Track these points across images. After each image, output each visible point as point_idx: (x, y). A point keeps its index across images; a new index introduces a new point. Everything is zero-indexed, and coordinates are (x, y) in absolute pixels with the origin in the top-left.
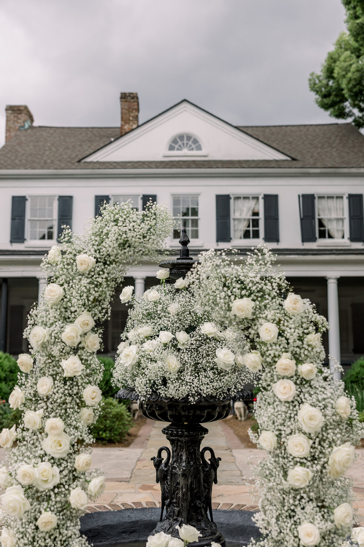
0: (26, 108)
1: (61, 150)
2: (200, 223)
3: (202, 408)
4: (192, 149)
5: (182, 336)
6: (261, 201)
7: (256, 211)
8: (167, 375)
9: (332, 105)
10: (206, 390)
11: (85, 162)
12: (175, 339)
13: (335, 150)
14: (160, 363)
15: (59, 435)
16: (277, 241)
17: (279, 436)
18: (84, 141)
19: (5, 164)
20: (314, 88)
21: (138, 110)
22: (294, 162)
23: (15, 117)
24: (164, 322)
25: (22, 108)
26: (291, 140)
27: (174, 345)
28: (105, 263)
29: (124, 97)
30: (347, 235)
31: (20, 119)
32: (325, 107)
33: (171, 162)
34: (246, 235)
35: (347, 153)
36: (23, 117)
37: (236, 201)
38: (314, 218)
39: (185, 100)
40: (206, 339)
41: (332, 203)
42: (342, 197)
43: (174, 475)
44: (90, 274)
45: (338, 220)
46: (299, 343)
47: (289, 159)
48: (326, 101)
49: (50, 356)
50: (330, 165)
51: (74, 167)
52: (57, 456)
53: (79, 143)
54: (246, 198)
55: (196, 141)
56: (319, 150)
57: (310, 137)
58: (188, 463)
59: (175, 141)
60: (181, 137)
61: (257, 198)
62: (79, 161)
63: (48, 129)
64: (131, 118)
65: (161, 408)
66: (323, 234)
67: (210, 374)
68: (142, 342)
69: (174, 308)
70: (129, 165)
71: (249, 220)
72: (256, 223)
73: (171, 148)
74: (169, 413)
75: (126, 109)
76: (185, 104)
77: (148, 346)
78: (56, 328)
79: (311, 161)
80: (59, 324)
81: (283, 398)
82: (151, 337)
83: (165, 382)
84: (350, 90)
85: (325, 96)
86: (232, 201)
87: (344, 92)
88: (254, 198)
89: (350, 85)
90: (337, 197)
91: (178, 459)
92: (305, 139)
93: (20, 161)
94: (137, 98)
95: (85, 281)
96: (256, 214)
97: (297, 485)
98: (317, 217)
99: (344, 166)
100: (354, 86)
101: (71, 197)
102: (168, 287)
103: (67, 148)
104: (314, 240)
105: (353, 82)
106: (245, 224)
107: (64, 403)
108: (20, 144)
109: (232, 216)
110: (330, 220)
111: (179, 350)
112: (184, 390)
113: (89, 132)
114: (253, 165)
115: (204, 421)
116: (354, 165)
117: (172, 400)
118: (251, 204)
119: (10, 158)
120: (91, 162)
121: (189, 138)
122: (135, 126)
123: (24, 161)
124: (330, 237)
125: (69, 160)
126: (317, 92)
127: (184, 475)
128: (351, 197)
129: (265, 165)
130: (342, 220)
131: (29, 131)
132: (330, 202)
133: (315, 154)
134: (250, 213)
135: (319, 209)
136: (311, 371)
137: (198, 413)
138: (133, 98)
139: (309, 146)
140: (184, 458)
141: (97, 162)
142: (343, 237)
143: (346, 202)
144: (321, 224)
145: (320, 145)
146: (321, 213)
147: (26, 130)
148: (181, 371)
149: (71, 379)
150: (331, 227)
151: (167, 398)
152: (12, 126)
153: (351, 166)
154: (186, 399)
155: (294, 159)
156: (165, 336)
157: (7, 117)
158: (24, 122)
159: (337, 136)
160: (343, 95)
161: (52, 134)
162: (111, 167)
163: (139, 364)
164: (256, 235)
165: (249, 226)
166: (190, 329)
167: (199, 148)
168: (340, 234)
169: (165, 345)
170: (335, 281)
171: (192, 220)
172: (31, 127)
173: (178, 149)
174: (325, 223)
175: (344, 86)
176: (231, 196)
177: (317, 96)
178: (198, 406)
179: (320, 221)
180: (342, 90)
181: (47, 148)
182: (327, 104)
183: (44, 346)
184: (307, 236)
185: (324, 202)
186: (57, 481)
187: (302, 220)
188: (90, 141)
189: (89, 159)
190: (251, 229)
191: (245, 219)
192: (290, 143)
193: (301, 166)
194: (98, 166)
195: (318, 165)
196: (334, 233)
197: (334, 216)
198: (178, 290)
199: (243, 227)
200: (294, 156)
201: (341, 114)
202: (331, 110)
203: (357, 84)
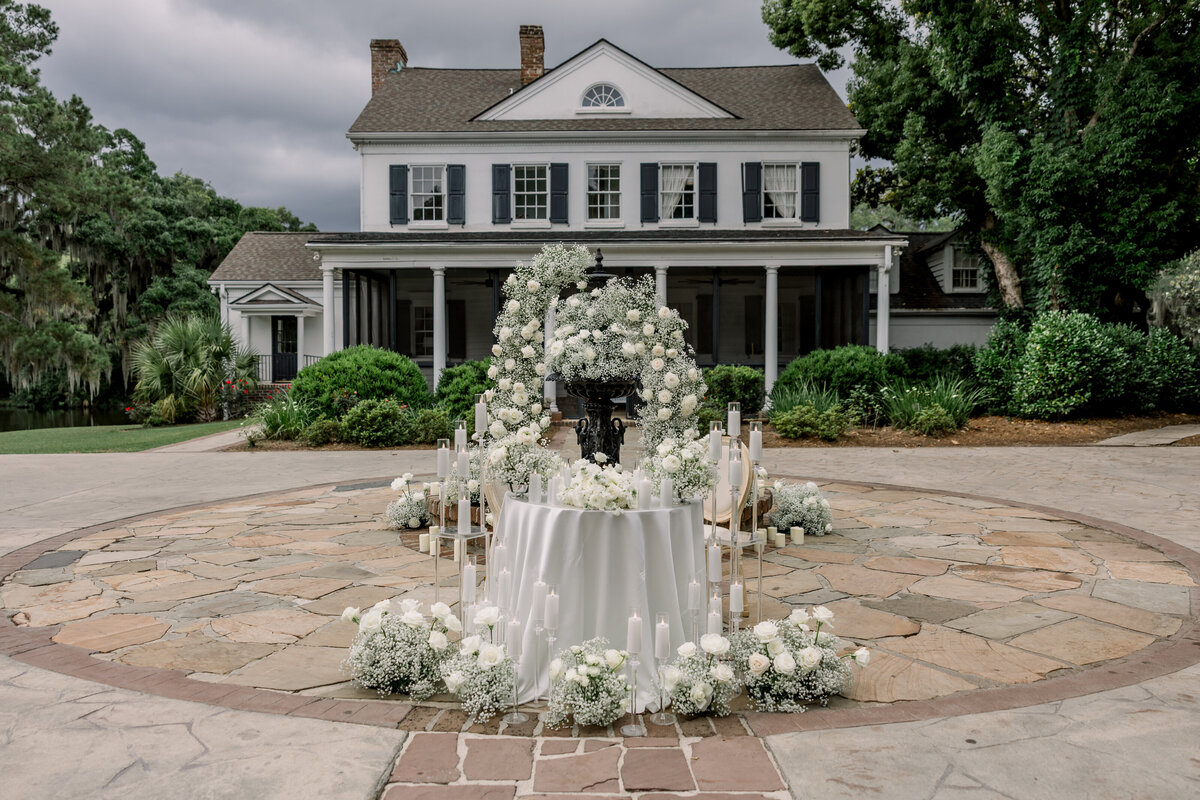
0: (397, 43)
1: (447, 103)
2: (622, 199)
3: (612, 387)
4: (612, 105)
5: (597, 334)
6: (696, 172)
7: (689, 183)
8: (586, 362)
9: (790, 42)
10: (615, 372)
11: (480, 121)
12: (591, 335)
13: (790, 103)
14: (580, 353)
15: (521, 392)
16: (715, 221)
17: (654, 392)
18: (475, 91)
19: (379, 124)
20: (768, 19)
21: (542, 49)
22: (738, 121)
23: (383, 56)
24: (583, 322)
25: (392, 44)
26: (736, 88)
27: (591, 340)
28: (546, 286)
29: (525, 31)
30: (799, 213)
31: (390, 59)
32: (781, 45)
33: (585, 120)
34: (677, 214)
35: (804, 108)
36: (394, 56)
37: (666, 171)
38: (759, 193)
39: (603, 40)
40: (615, 336)
41: (782, 174)
42: (794, 166)
43: (590, 437)
44: (536, 294)
45: (788, 194)
46: (666, 337)
47: (732, 117)
48: (783, 37)
49: (513, 346)
50: (781, 126)
51: (465, 128)
52: (520, 405)
53: (468, 94)
54: (677, 167)
55: (616, 94)
56: (771, 104)
57: (761, 85)
58: (601, 427)
59: (590, 94)
60: (598, 89)
61: (692, 168)
62: (471, 120)
63: (427, 71)
64: (534, 60)
65: (581, 387)
66: (769, 213)
67: (618, 361)
68: (567, 338)
69: (591, 312)
70: (534, 125)
71: (681, 195)
72: (689, 198)
73: (586, 103)
74: (588, 391)
75: (527, 48)
76: (603, 46)
77: (571, 340)
78: (517, 328)
79: (759, 120)
80: (518, 325)
81: (656, 369)
82: (573, 335)
83: (584, 367)
84: (811, 26)
85: (781, 31)
86: (660, 171)
87: (803, 28)
88: (686, 167)
89: (811, 20)
90: (788, 166)
91: (594, 425)
92: (754, 87)
93: (397, 119)
94: (542, 34)
95: (534, 298)
96: (689, 187)
97: (664, 418)
98: (763, 191)
99: (799, 127)
100: (816, 21)
101: (463, 167)
102: (586, 295)
103: (454, 100)
104: (758, 219)
105: (815, 16)
106: (677, 199)
107: (523, 374)
108: (393, 94)
109: (660, 190)
110: (778, 195)
111: (595, 344)
112: (599, 372)
113: (480, 77)
114: (686, 126)
115: (614, 397)
116: (811, 126)
117: (589, 380)
118: (683, 176)
119: (384, 116)
120: (486, 121)
121: (608, 89)
122: (539, 72)
123: (401, 120)
124: (779, 215)
125: (458, 117)
126: (771, 24)
127: (598, 435)
128: (805, 166)
129: (701, 127)
130: (794, 194)
131: (403, 75)
132: (780, 171)
133: (765, 110)
134: (683, 186)
135: (765, 180)
136: (673, 353)
137: (609, 390)
138: (536, 33)
139: (758, 97)
140: (599, 423)
141: (494, 120)
142: (794, 216)
143: (799, 171)
144: (768, 200)
145: (772, 97)
146: (768, 185)
147: (399, 73)
148: (596, 359)
149: (526, 359)
150: (781, 204)
151: (586, 379)
152: (381, 68)
153: (807, 127)
154: (600, 380)
155: (738, 118)
156: (584, 334)
157: (373, 56)
158: (396, 62)
159: (796, 83)
160: (802, 32)
161: (432, 80)
162: (512, 128)
163: (564, 355)
164: (689, 213)
165: (680, 203)
166: (603, 328)
167: (620, 103)
168: (791, 213)
169: (584, 340)
170: (775, 271)
171: (612, 195)
172: (405, 69)
173: (594, 105)
174: (773, 198)
175: (803, 20)
176: (659, 165)
177: (772, 31)
178: (609, 385)
179: (767, 195)
180: (803, 25)
181: (429, 101)
182: (784, 41)
183: (509, 340)
184: (751, 215)
185: (773, 172)
186: (521, 419)
187: (744, 194)
188: (482, 91)
189: (484, 118)
190: (683, 206)
191: (676, 194)
192: (735, 93)
193: (745, 127)
194: (495, 127)
195: (767, 126)
196: (783, 211)
197: (784, 190)
198: (593, 298)
199: (673, 204)
200: (737, 113)
201: (804, 51)
202: (788, 49)
203: (820, 19)
